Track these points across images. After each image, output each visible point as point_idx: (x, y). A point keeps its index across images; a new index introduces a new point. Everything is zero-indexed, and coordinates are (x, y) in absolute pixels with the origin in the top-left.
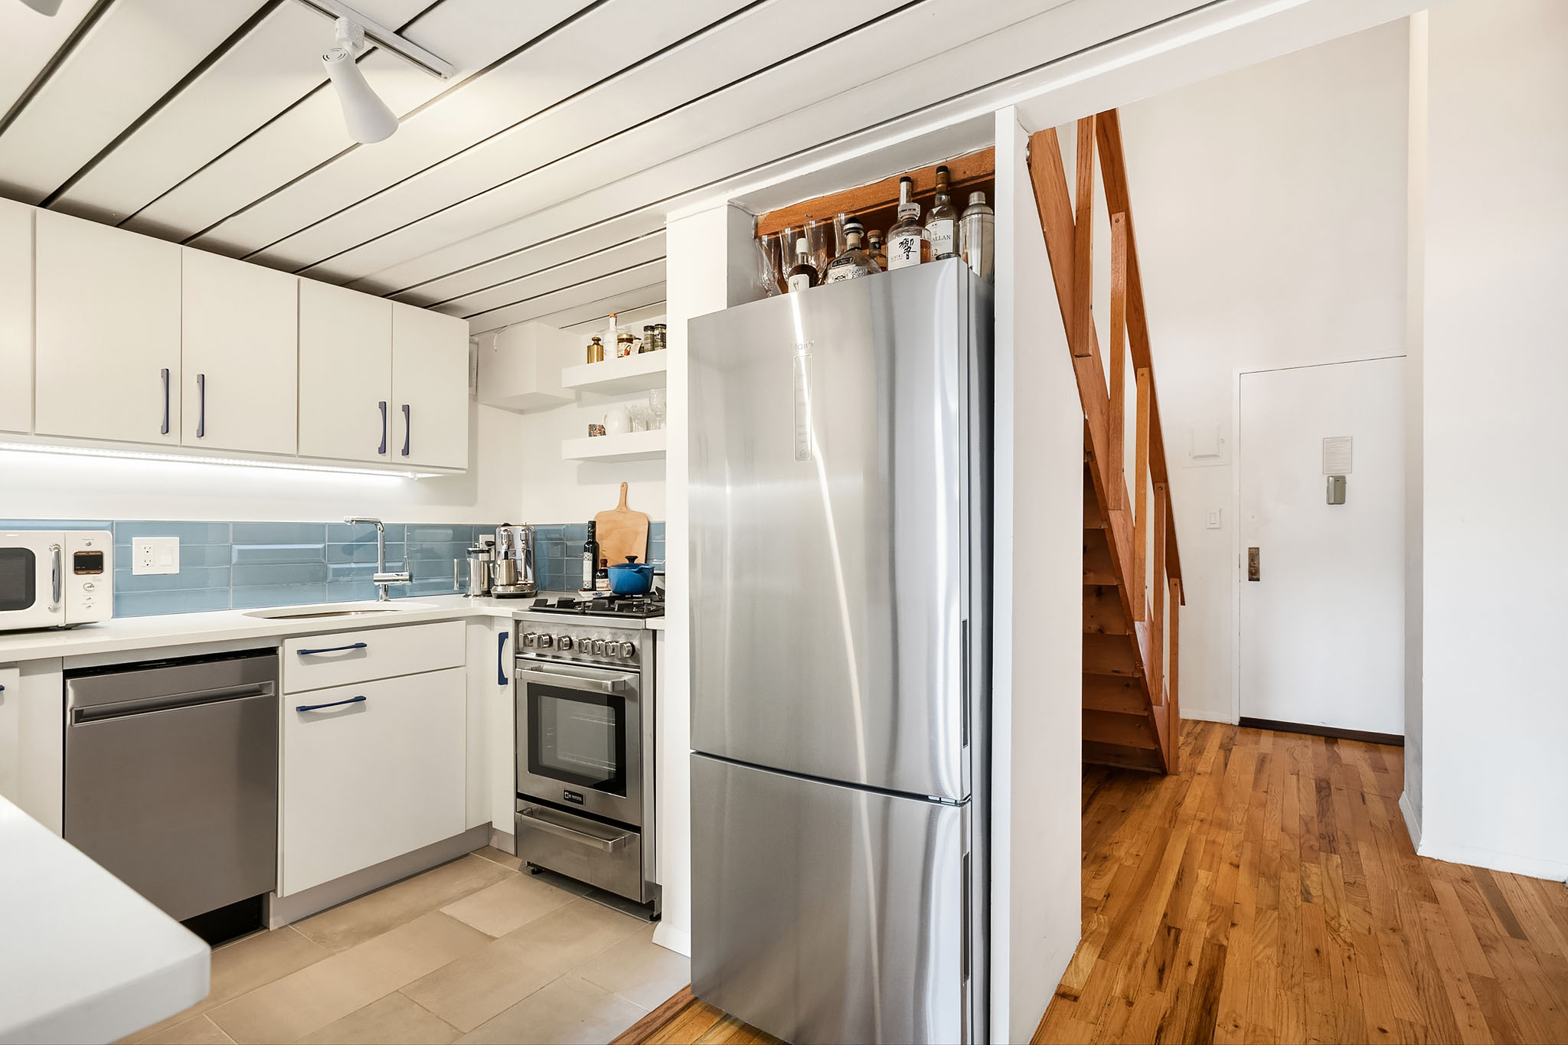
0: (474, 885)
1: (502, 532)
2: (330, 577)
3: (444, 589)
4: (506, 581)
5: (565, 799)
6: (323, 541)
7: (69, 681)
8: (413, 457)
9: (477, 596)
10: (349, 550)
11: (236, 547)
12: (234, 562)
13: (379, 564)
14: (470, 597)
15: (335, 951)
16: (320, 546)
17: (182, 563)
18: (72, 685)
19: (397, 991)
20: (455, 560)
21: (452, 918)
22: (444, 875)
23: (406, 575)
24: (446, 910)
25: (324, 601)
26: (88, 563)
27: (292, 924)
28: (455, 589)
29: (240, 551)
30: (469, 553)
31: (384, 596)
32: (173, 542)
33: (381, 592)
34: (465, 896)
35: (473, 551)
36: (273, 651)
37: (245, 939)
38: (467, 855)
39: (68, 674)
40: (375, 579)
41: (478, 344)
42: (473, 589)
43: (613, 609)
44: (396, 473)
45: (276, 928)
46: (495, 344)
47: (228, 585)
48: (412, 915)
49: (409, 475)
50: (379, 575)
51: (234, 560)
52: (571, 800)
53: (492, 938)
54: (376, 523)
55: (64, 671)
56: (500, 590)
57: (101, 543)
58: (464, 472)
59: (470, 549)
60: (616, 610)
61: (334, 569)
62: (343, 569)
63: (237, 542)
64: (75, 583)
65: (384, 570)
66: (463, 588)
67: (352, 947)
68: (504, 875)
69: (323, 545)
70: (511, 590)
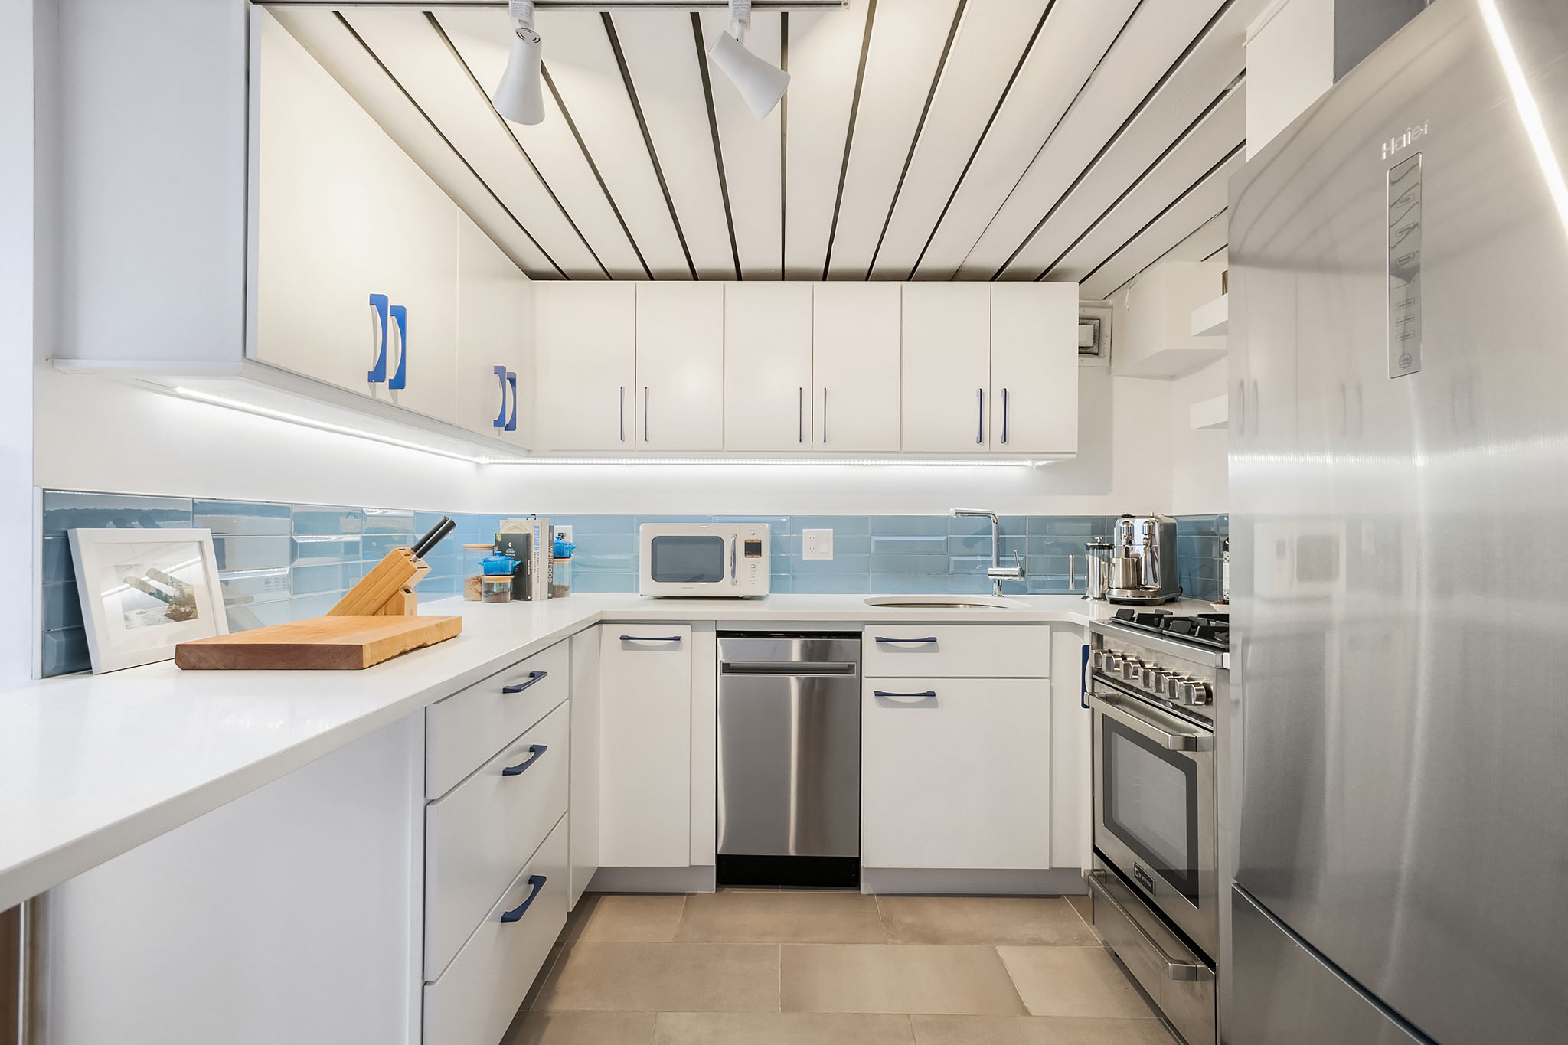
0: (1046, 935)
1: (1122, 525)
2: (951, 570)
3: (1061, 588)
4: (1123, 584)
5: (1135, 876)
6: (946, 534)
7: (718, 639)
8: (1013, 444)
9: (1096, 598)
10: (969, 543)
11: (874, 538)
12: (872, 551)
13: (994, 558)
14: (1088, 599)
15: (890, 940)
16: (943, 538)
17: (837, 550)
18: (721, 643)
19: (908, 1015)
20: (1071, 556)
21: (1001, 962)
22: (1025, 909)
23: (1016, 570)
24: (1003, 951)
25: (946, 591)
26: (753, 549)
27: (878, 895)
28: (1071, 588)
29: (876, 542)
30: (1088, 548)
31: (997, 591)
32: (829, 532)
33: (995, 586)
34: (1029, 944)
35: (1091, 546)
36: (857, 635)
37: (834, 892)
38: (1058, 896)
39: (720, 634)
40: (989, 573)
41: (1112, 307)
42: (1092, 589)
43: (1193, 634)
44: (1016, 463)
45: (866, 893)
46: (1127, 301)
47: (868, 571)
48: (971, 939)
49: (1028, 463)
50: (990, 571)
51: (873, 550)
52: (1140, 879)
53: (1025, 1012)
54: (987, 515)
55: (717, 632)
56: (1115, 594)
57: (762, 535)
58: (1075, 456)
59: (1089, 544)
60: (1196, 635)
61: (955, 561)
62: (964, 561)
63: (875, 533)
64: (745, 563)
65: (1000, 564)
66: (1081, 587)
67: (903, 944)
68: (1083, 940)
69: (945, 537)
70: (1128, 594)
